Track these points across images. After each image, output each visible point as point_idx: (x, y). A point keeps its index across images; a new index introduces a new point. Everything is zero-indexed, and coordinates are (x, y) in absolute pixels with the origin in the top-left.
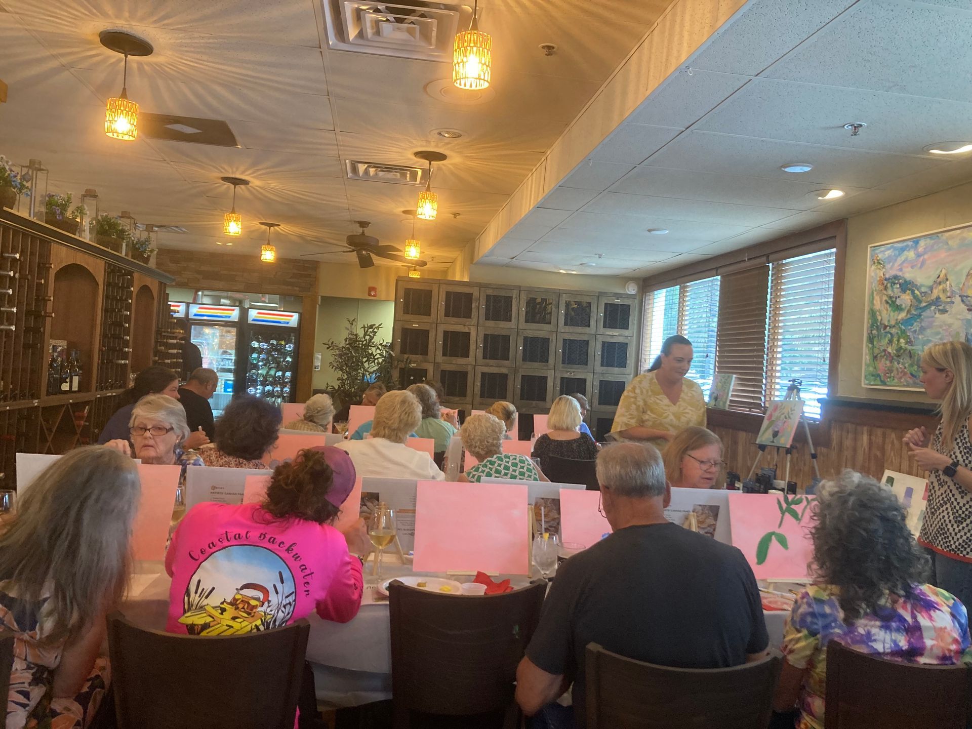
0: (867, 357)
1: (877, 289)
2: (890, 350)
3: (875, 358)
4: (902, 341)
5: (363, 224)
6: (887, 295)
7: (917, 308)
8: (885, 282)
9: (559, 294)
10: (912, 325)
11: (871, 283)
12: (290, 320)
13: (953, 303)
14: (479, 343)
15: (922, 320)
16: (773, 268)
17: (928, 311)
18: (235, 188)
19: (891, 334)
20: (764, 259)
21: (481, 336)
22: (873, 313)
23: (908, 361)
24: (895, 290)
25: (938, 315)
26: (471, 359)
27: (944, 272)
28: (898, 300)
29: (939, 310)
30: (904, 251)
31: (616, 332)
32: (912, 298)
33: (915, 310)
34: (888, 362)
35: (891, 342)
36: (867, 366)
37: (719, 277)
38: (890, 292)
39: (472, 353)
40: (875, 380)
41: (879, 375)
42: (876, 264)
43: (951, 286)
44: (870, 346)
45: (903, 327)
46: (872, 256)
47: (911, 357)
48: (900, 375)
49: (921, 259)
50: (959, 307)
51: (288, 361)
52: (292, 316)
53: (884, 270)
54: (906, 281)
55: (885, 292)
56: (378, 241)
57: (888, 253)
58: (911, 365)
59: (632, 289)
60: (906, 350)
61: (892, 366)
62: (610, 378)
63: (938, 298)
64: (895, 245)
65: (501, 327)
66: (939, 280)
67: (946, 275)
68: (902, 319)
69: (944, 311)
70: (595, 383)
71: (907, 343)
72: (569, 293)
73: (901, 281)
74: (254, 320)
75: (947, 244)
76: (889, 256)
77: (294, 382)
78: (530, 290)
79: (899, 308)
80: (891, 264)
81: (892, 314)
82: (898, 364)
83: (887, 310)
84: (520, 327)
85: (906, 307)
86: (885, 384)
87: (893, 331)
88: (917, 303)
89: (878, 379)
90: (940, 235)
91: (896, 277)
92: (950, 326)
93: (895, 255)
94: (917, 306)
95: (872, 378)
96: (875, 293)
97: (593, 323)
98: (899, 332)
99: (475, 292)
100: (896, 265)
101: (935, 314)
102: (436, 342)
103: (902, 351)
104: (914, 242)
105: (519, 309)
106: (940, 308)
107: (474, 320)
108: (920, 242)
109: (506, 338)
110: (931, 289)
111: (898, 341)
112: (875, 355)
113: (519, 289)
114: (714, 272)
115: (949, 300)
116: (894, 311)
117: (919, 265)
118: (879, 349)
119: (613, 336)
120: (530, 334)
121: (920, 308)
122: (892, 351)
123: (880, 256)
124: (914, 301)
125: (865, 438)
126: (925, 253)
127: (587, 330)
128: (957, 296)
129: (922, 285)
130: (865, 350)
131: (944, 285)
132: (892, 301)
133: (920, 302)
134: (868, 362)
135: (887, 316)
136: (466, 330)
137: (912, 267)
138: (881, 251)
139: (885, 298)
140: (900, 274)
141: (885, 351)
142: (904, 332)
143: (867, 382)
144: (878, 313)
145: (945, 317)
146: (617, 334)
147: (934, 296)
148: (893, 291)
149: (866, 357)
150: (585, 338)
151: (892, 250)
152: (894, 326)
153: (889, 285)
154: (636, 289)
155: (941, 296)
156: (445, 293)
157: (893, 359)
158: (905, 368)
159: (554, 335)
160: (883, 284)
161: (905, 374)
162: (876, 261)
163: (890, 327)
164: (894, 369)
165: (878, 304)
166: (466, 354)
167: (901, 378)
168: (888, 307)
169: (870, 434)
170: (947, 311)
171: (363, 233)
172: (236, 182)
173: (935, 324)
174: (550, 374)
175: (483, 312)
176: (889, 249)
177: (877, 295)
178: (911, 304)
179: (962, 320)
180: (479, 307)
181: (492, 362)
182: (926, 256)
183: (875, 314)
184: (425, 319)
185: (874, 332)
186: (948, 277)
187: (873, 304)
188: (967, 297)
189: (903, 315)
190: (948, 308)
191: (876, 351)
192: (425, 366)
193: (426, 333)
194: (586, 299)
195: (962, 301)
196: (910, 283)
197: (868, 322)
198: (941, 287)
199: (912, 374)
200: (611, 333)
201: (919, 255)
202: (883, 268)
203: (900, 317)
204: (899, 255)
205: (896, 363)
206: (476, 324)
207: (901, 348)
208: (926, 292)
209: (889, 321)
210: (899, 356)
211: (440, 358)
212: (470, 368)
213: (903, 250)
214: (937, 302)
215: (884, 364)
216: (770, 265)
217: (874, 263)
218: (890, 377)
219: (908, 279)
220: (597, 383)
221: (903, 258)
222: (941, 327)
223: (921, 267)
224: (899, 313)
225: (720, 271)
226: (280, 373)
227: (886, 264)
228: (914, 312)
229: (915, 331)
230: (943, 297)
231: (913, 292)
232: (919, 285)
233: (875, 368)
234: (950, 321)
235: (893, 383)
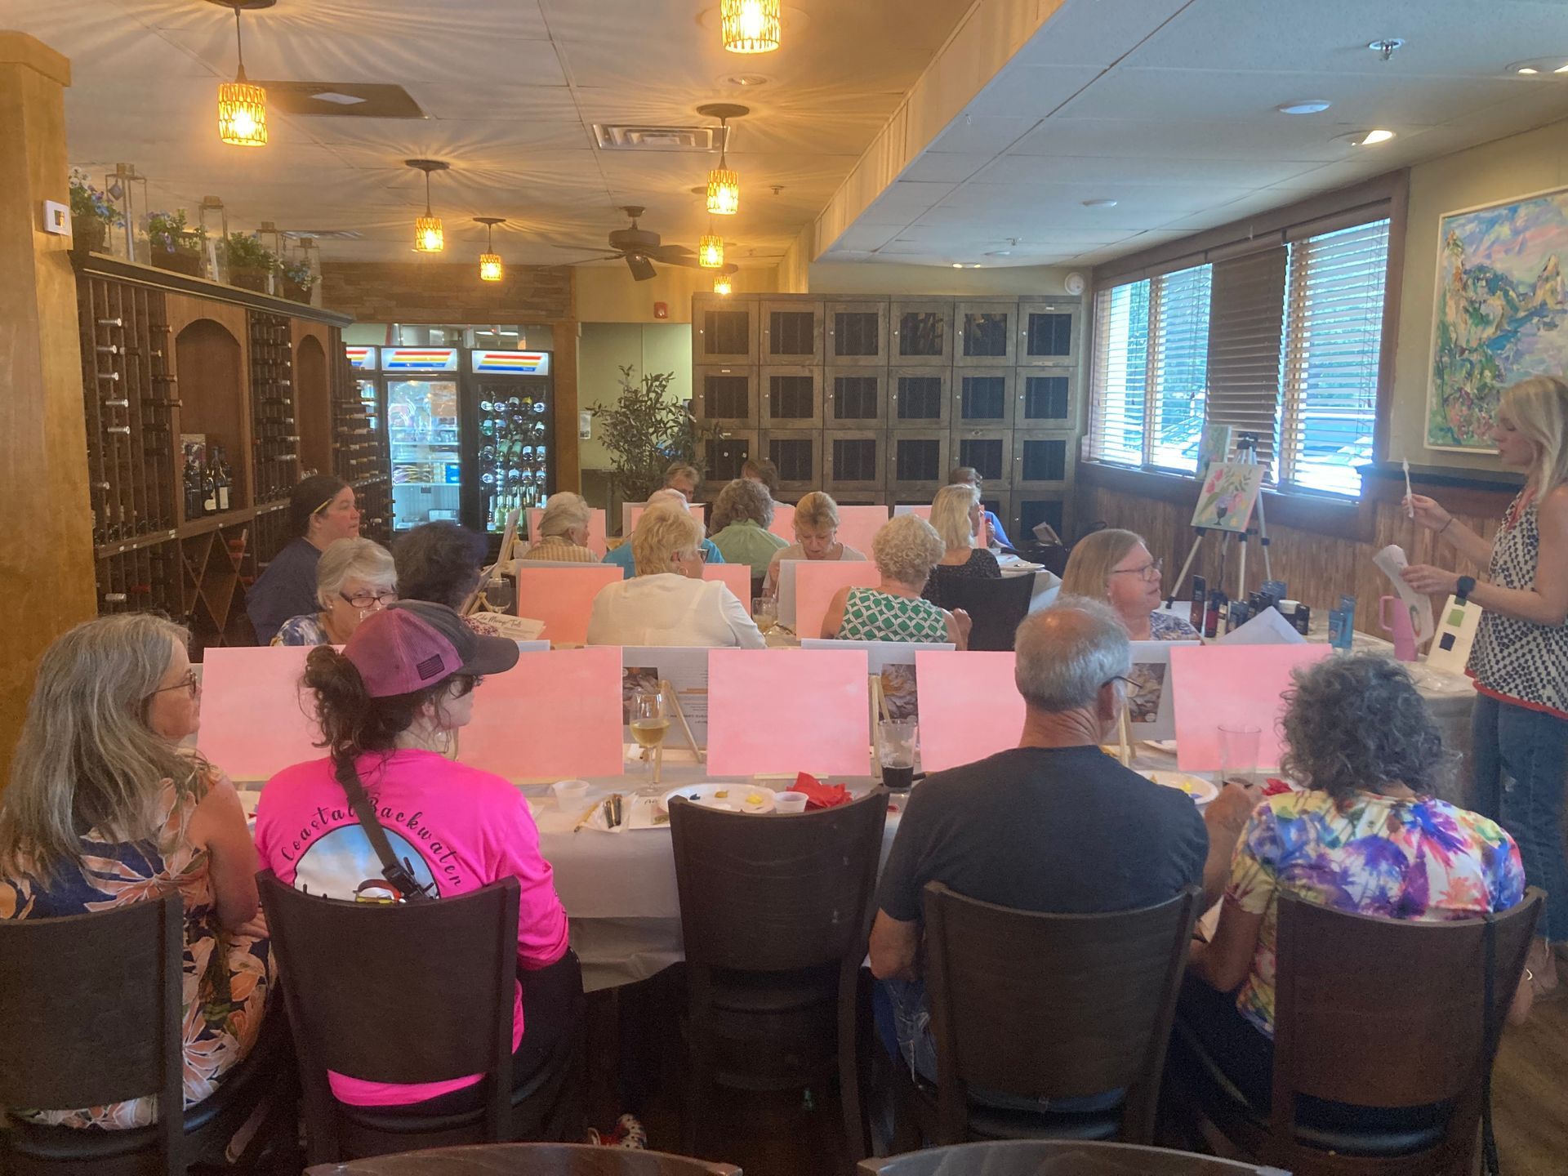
0: (1434, 400)
1: (1452, 288)
2: (1468, 389)
3: (1445, 401)
4: (1487, 373)
5: (634, 211)
6: (1467, 299)
7: (1512, 320)
8: (1465, 277)
9: (953, 304)
10: (1503, 349)
11: (1442, 278)
12: (536, 364)
14: (827, 393)
15: (1519, 340)
16: (1293, 251)
17: (1528, 325)
18: (427, 176)
19: (1471, 363)
20: (1279, 236)
21: (831, 382)
22: (1444, 328)
24: (1479, 290)
25: (1542, 332)
26: (816, 421)
27: (1553, 260)
28: (1483, 307)
29: (1545, 324)
30: (1494, 225)
31: (1048, 361)
32: (1504, 303)
33: (1509, 324)
34: (1464, 408)
35: (1470, 375)
36: (1434, 414)
37: (1211, 265)
38: (1471, 294)
39: (817, 410)
40: (1443, 437)
41: (1450, 429)
42: (1451, 246)
43: (1563, 284)
44: (1439, 381)
45: (1490, 352)
46: (1445, 233)
48: (1482, 429)
49: (1521, 238)
51: (538, 429)
52: (538, 358)
53: (1463, 256)
54: (1495, 275)
55: (1464, 293)
56: (658, 238)
57: (1470, 228)
59: (1075, 287)
60: (1493, 387)
61: (1472, 415)
62: (1040, 436)
63: (1544, 304)
64: (1482, 215)
65: (863, 365)
66: (1546, 274)
67: (1556, 266)
68: (1489, 338)
69: (1551, 326)
70: (1016, 446)
71: (1494, 377)
72: (970, 301)
73: (1488, 275)
74: (481, 368)
75: (1560, 213)
76: (1472, 234)
77: (551, 461)
78: (906, 301)
79: (1483, 320)
80: (1474, 247)
81: (1473, 329)
82: (1481, 411)
83: (1466, 323)
84: (893, 363)
85: (1494, 319)
86: (1458, 443)
87: (1475, 357)
88: (1512, 312)
89: (1450, 435)
90: (1549, 199)
91: (1481, 269)
92: (1560, 349)
93: (1480, 232)
94: (1512, 316)
95: (1442, 433)
96: (1448, 295)
97: (1010, 348)
98: (1483, 359)
99: (818, 310)
100: (1482, 248)
101: (1539, 329)
102: (760, 395)
103: (1487, 391)
104: (1510, 209)
105: (890, 333)
106: (1546, 320)
107: (818, 357)
108: (1520, 210)
109: (872, 383)
110: (1534, 288)
111: (1481, 374)
112: (1445, 396)
113: (889, 300)
114: (1202, 257)
115: (1559, 307)
116: (1477, 325)
117: (1517, 248)
118: (1452, 386)
119: (1043, 368)
120: (909, 373)
121: (1517, 320)
122: (1472, 389)
123: (1458, 233)
124: (1508, 308)
126: (1526, 228)
127: (999, 360)
129: (1522, 283)
130: (1431, 389)
131: (1553, 283)
132: (1474, 309)
133: (1516, 309)
134: (1435, 407)
135: (1466, 333)
136: (807, 374)
137: (1507, 252)
138: (1459, 226)
139: (1463, 303)
140: (1487, 263)
141: (1460, 390)
142: (1490, 359)
143: (1432, 440)
144: (1451, 328)
145: (1554, 333)
146: (1050, 364)
147: (1537, 301)
148: (1475, 291)
149: (1432, 400)
150: (999, 374)
151: (1475, 222)
152: (1476, 350)
153: (1470, 282)
154: (1082, 285)
155: (1548, 301)
156: (769, 316)
157: (1472, 403)
158: (1491, 417)
159: (948, 374)
160: (1461, 279)
162: (1451, 242)
163: (1470, 352)
164: (1474, 420)
165: (1452, 314)
166: (808, 413)
167: (1484, 434)
168: (1468, 317)
170: (1556, 326)
171: (634, 226)
172: (428, 166)
173: (1539, 346)
174: (944, 437)
175: (831, 344)
176: (1470, 221)
177: (1450, 298)
178: (1503, 315)
180: (825, 335)
181: (848, 422)
182: (1528, 234)
183: (1448, 330)
184: (740, 359)
185: (1446, 359)
186: (1560, 269)
187: (1445, 313)
189: (1490, 331)
190: (1557, 320)
191: (1447, 391)
192: (744, 435)
193: (743, 381)
194: (997, 311)
196: (1502, 279)
197: (1437, 343)
198: (1548, 286)
200: (1040, 364)
201: (1516, 232)
202: (1462, 253)
203: (1485, 336)
204: (1487, 231)
205: (1477, 410)
206: (821, 363)
207: (1485, 384)
208: (1526, 294)
209: (1468, 341)
210: (1481, 399)
211: (767, 421)
212: (815, 434)
213: (1492, 223)
214: (1540, 310)
215: (1458, 411)
216: (1289, 246)
217: (1449, 244)
218: (1467, 433)
219: (1499, 272)
220: (1020, 446)
221: (1492, 236)
222: (1546, 350)
223: (1520, 252)
224: (1484, 329)
225: (1211, 255)
226: (528, 449)
227: (1466, 247)
228: (1507, 327)
229: (1507, 358)
230: (1551, 303)
231: (1506, 294)
232: (1515, 282)
233: (1445, 418)
234: (1560, 341)
235: (1471, 443)
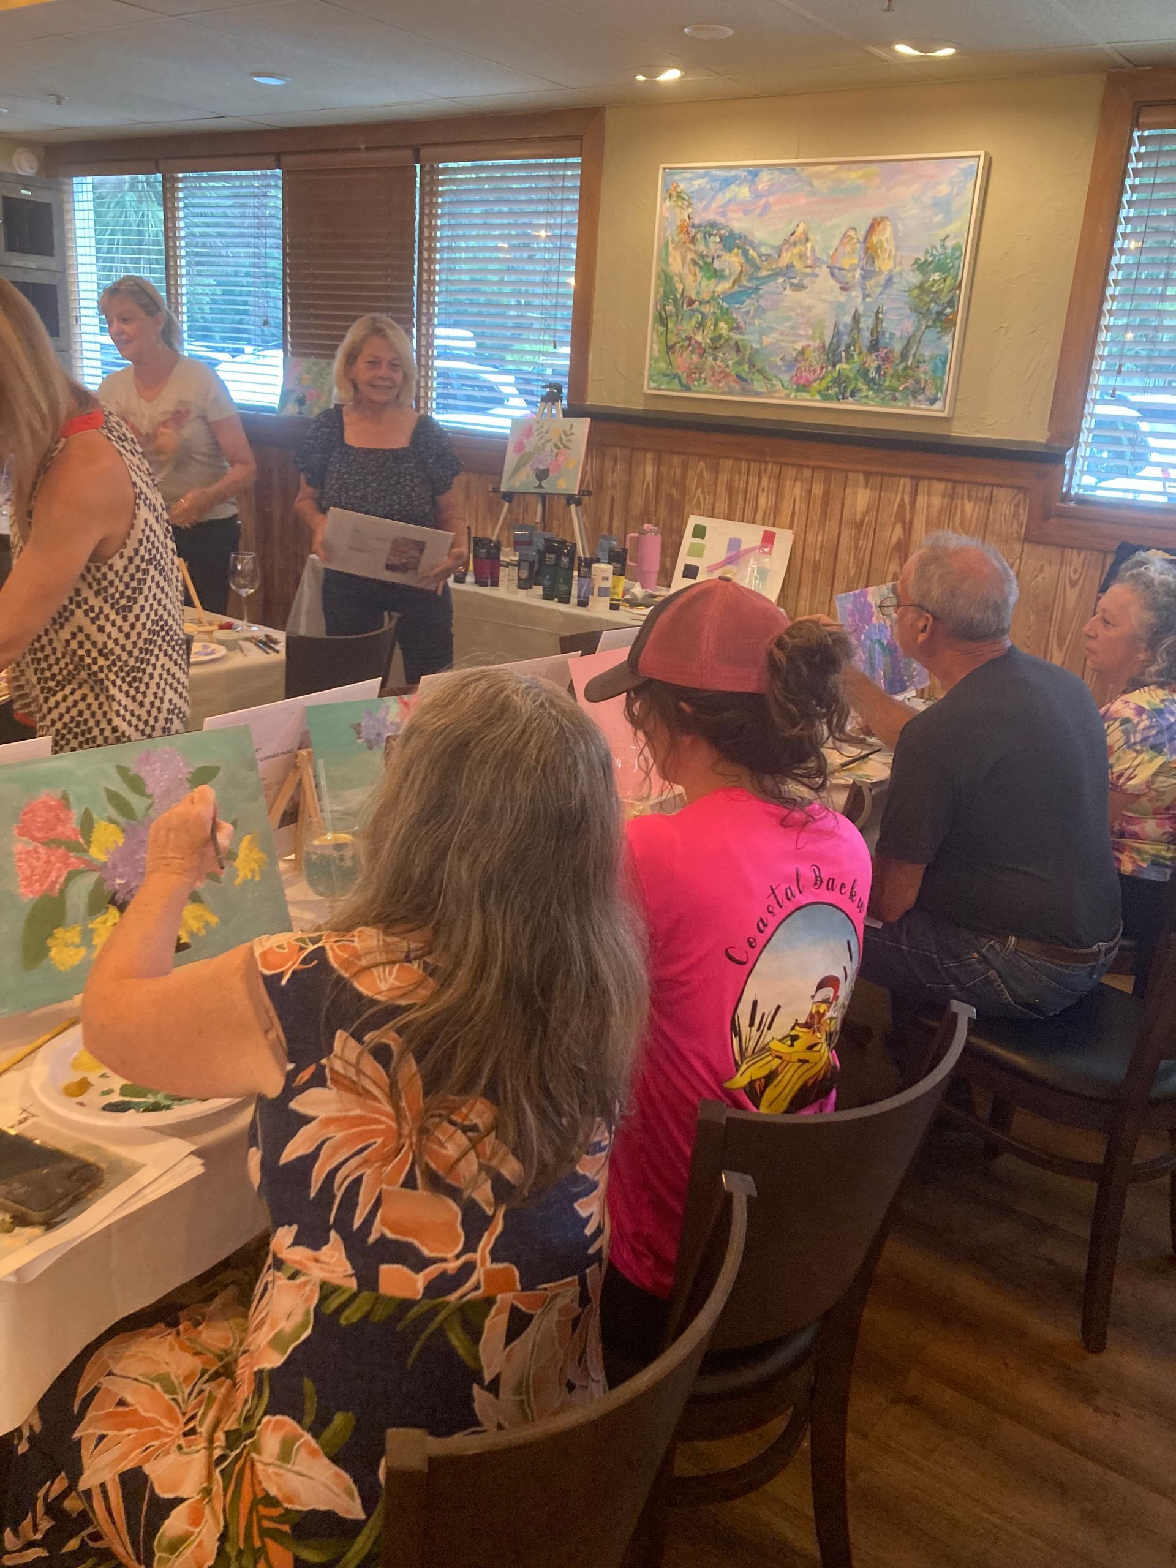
0: (655, 346)
1: (676, 239)
2: (699, 338)
3: (670, 348)
4: (722, 324)
6: (696, 252)
7: (752, 278)
8: (693, 231)
10: (742, 302)
11: (663, 229)
13: (817, 276)
15: (761, 297)
16: (423, 172)
17: (772, 284)
19: (701, 313)
22: (666, 279)
23: (732, 358)
24: (711, 245)
25: (788, 291)
27: (802, 226)
28: (716, 261)
29: (792, 285)
30: (730, 184)
31: (31, 262)
32: (742, 261)
33: (748, 281)
34: (694, 357)
35: (701, 325)
36: (655, 360)
37: (279, 172)
38: (701, 247)
40: (668, 384)
41: (677, 376)
42: (674, 199)
43: (813, 250)
44: (661, 329)
45: (725, 305)
46: (665, 183)
47: (738, 350)
48: (717, 377)
49: (763, 201)
50: (825, 283)
53: (690, 210)
54: (732, 234)
55: (691, 246)
57: (697, 183)
58: (739, 363)
59: (27, 165)
60: (729, 339)
61: (704, 364)
64: (713, 172)
66: (793, 239)
67: (805, 233)
68: (725, 292)
69: (800, 287)
71: (731, 329)
73: (722, 232)
75: (811, 185)
76: (702, 189)
79: (718, 275)
80: (704, 202)
81: (704, 283)
82: (715, 359)
83: (695, 275)
85: (731, 275)
86: (688, 389)
87: (706, 309)
88: (752, 270)
89: (676, 380)
90: (798, 169)
91: (713, 225)
92: (809, 309)
93: (712, 188)
94: (752, 274)
95: (666, 379)
96: (671, 247)
98: (718, 312)
100: (714, 205)
101: (785, 289)
103: (722, 341)
104: (749, 172)
106: (793, 281)
108: (761, 174)
110: (779, 250)
111: (716, 325)
112: (670, 344)
114: (271, 160)
115: (808, 270)
116: (709, 279)
117: (758, 211)
118: (678, 335)
119: (26, 270)
121: (758, 279)
122: (703, 338)
123: (682, 186)
124: (747, 267)
125: (649, 469)
126: (769, 193)
128: (824, 267)
129: (761, 244)
130: (651, 336)
131: (802, 248)
132: (706, 263)
133: (758, 268)
134: (656, 354)
135: (693, 283)
137: (746, 213)
138: (685, 179)
139: (691, 256)
140: (722, 220)
141: (689, 339)
142: (726, 313)
143: (653, 385)
144: (676, 278)
145: (801, 295)
146: (33, 265)
147: (783, 263)
148: (707, 245)
149: (653, 345)
151: (706, 179)
152: (708, 302)
153: (699, 236)
154: (35, 164)
155: (796, 263)
157: (705, 351)
158: (728, 366)
160: (687, 232)
161: (727, 375)
162: (674, 194)
163: (701, 303)
164: (707, 367)
165: (676, 264)
167: (719, 381)
168: (697, 271)
169: (658, 463)
170: (805, 287)
173: (785, 304)
176: (701, 177)
177: (675, 248)
178: (741, 271)
179: (831, 302)
182: (771, 199)
183: (671, 279)
185: (669, 308)
186: (811, 237)
187: (667, 262)
188: (841, 269)
189: (725, 286)
190: (806, 282)
191: (672, 339)
195: (832, 274)
196: (740, 237)
197: (657, 292)
198: (796, 250)
199: (738, 376)
200: (23, 264)
201: (757, 196)
202: (688, 206)
203: (719, 289)
204: (721, 189)
205: (710, 359)
207: (720, 337)
208: (769, 255)
209: (698, 293)
210: (716, 348)
213: (727, 182)
214: (787, 271)
215: (685, 359)
216: (418, 166)
217: (670, 196)
218: (698, 380)
219: (737, 231)
221: (728, 195)
222: (793, 309)
223: (762, 214)
224: (719, 282)
225: (285, 159)
227: (694, 201)
228: (745, 283)
229: (748, 312)
230: (798, 265)
231: (745, 253)
232: (756, 242)
233: (671, 364)
234: (809, 302)
235: (704, 389)
